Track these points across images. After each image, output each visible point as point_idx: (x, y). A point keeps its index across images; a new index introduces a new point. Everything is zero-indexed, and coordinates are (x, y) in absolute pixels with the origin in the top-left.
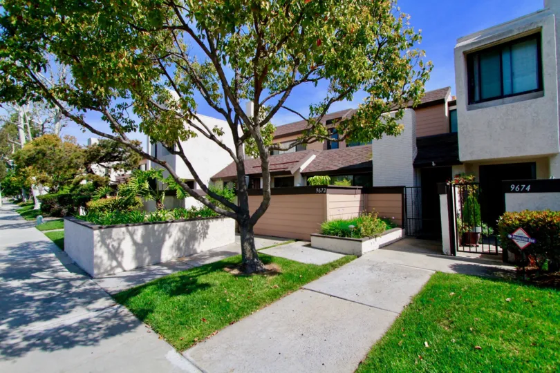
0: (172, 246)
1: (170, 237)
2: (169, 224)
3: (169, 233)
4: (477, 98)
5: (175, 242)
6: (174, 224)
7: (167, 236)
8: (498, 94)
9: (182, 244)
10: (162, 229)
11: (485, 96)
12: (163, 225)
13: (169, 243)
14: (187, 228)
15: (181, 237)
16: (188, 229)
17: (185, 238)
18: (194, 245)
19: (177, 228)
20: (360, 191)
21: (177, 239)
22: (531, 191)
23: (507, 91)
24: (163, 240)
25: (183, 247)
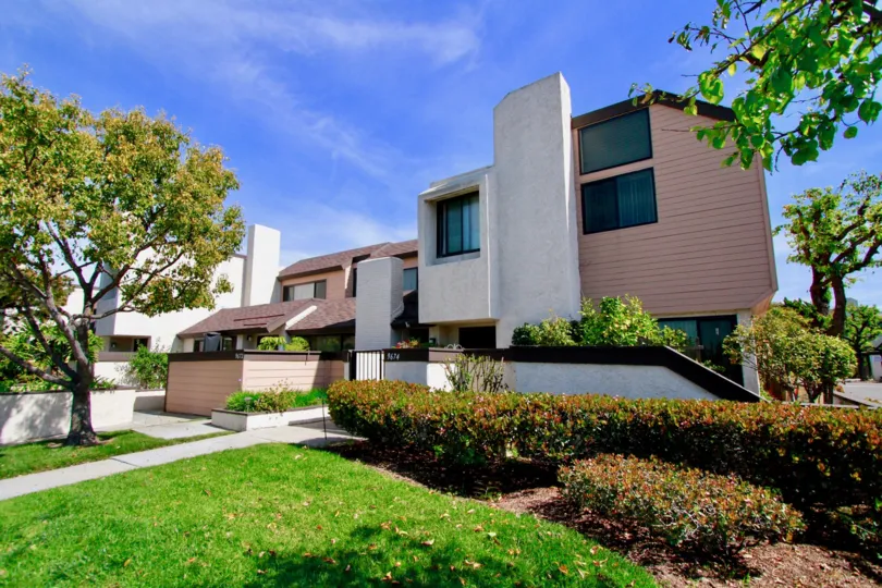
0: (22, 424)
1: (18, 412)
2: (19, 396)
3: (17, 407)
4: (444, 252)
5: (27, 419)
6: (29, 396)
7: (14, 411)
8: (460, 249)
9: (37, 422)
10: (7, 403)
11: (451, 250)
12: (10, 397)
13: (16, 419)
14: (48, 402)
15: (38, 413)
16: (51, 403)
17: (44, 414)
18: (57, 424)
19: (33, 401)
20: (318, 357)
21: (30, 414)
22: (400, 360)
23: (466, 247)
24: (8, 415)
25: (40, 427)
